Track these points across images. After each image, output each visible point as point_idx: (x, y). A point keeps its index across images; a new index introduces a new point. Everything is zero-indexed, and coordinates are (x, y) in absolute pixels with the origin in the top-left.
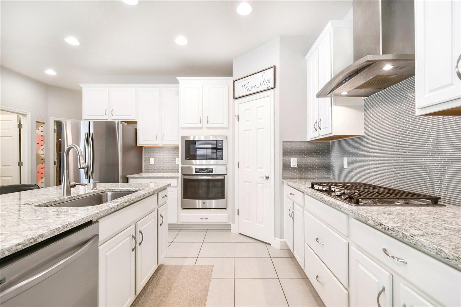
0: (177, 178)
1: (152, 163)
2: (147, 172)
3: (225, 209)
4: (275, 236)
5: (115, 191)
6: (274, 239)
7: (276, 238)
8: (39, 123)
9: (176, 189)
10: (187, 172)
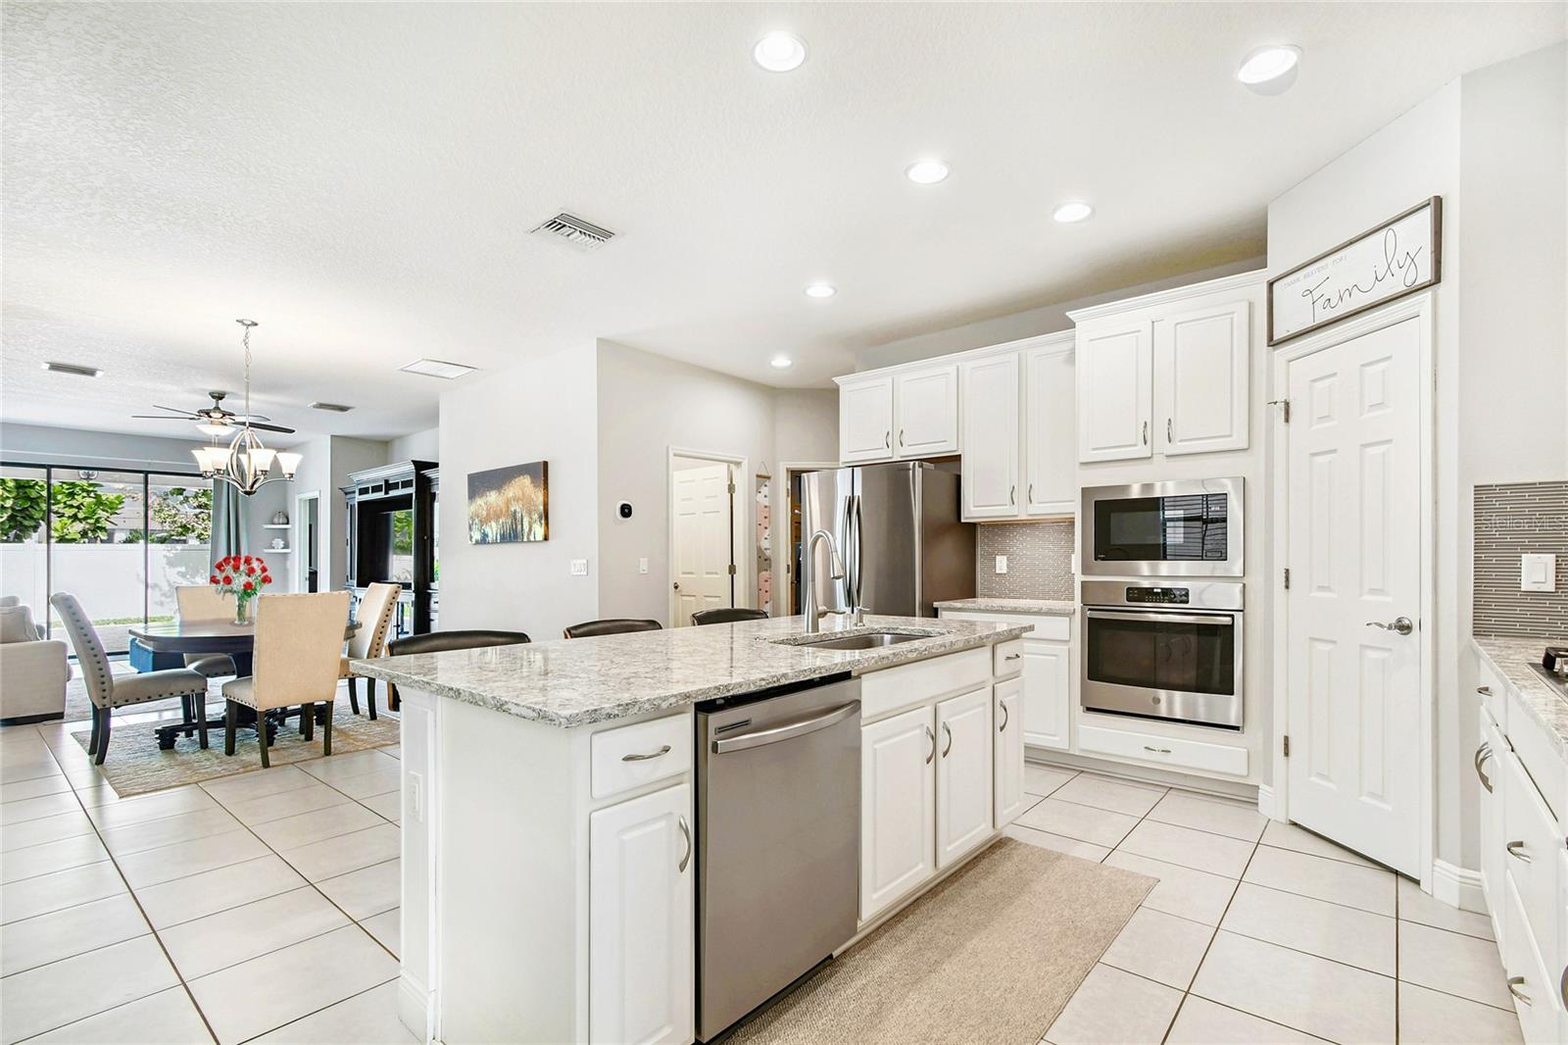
0: (1070, 614)
1: (1001, 569)
2: (990, 596)
3: (1236, 728)
4: (1437, 854)
5: (899, 631)
6: (1434, 865)
7: (1439, 862)
8: (763, 478)
9: (1066, 648)
10: (1100, 599)
